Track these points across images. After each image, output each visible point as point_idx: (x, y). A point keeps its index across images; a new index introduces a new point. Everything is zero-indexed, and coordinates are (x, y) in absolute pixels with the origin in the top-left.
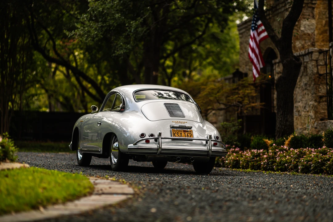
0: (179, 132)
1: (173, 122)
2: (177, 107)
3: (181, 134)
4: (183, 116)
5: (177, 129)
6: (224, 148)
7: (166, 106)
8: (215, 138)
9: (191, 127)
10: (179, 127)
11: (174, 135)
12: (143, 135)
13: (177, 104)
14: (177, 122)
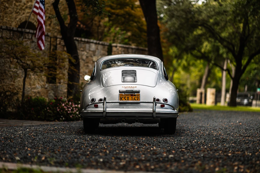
0: (126, 97)
1: (123, 87)
2: (134, 73)
3: (128, 98)
4: (135, 81)
5: (125, 93)
6: (173, 110)
7: (123, 73)
8: (164, 100)
9: (139, 91)
10: (127, 92)
11: (121, 99)
12: (93, 100)
13: (135, 71)
14: (127, 87)
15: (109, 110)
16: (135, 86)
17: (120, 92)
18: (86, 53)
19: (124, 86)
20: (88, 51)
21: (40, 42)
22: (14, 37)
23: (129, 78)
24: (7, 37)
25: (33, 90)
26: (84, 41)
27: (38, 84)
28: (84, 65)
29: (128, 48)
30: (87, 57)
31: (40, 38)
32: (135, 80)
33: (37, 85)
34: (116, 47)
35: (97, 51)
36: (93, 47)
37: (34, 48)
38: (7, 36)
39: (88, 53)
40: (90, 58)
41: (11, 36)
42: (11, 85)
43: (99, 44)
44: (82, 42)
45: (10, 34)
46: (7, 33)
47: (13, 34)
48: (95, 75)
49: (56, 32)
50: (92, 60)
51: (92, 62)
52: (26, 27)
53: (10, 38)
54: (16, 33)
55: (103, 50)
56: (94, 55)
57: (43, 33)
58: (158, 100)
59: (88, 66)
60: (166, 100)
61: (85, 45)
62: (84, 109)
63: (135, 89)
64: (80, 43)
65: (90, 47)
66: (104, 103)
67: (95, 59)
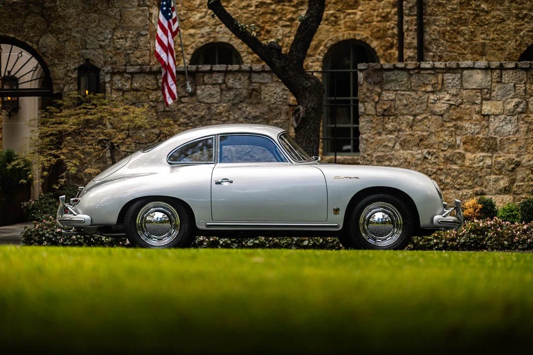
20: (454, 91)
26: (434, 69)
35: (497, 87)
39: (454, 95)
43: (502, 68)
50: (478, 112)
51: (477, 116)
56: (487, 99)
61: (440, 76)
64: (417, 74)
65: (462, 79)
67: (487, 108)
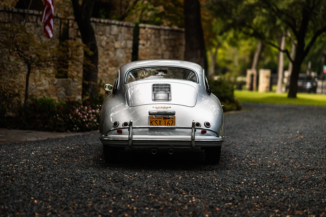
0: (158, 120)
1: (153, 107)
2: (167, 88)
3: (160, 122)
4: (169, 100)
5: (156, 116)
6: (217, 137)
7: (153, 88)
8: (205, 124)
9: (174, 113)
10: (158, 114)
11: (151, 123)
12: (116, 124)
13: (169, 85)
14: (159, 107)
15: (136, 137)
16: (169, 106)
17: (150, 114)
18: (105, 38)
19: (155, 106)
20: (108, 35)
21: (48, 28)
22: (13, 21)
23: (162, 95)
24: (5, 21)
25: (38, 88)
26: (104, 23)
27: (45, 79)
28: (103, 53)
29: (159, 30)
30: (107, 43)
31: (47, 23)
32: (170, 98)
33: (44, 81)
34: (144, 28)
35: (120, 34)
36: (115, 29)
37: (40, 34)
38: (5, 19)
39: (108, 38)
40: (111, 43)
41: (10, 20)
42: (10, 82)
43: (122, 25)
44: (101, 24)
45: (9, 16)
46: (5, 15)
47: (13, 16)
48: (118, 88)
49: (67, 6)
50: (114, 47)
51: (113, 49)
52: (29, 7)
53: (9, 22)
54: (16, 15)
55: (128, 33)
56: (116, 40)
57: (51, 16)
58: (198, 124)
59: (108, 54)
60: (208, 124)
61: (104, 27)
62: (104, 135)
63: (169, 110)
64: (99, 25)
65: (111, 30)
66: (129, 129)
67: (117, 45)
